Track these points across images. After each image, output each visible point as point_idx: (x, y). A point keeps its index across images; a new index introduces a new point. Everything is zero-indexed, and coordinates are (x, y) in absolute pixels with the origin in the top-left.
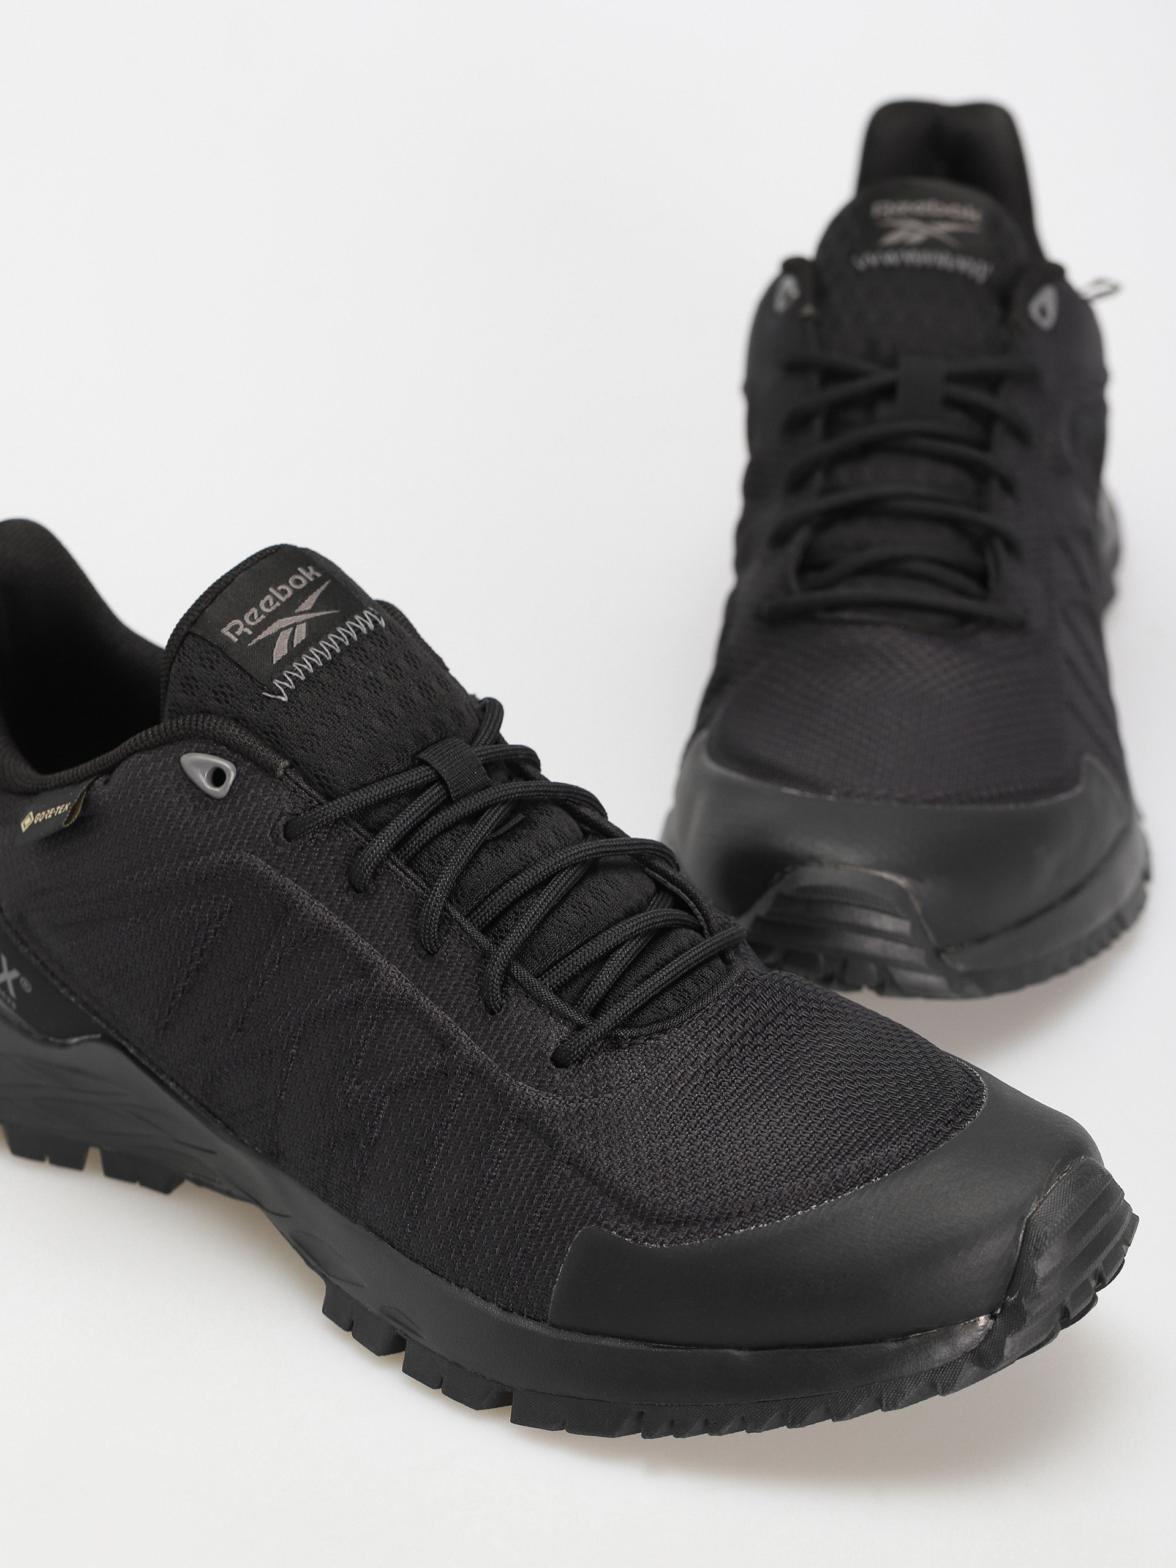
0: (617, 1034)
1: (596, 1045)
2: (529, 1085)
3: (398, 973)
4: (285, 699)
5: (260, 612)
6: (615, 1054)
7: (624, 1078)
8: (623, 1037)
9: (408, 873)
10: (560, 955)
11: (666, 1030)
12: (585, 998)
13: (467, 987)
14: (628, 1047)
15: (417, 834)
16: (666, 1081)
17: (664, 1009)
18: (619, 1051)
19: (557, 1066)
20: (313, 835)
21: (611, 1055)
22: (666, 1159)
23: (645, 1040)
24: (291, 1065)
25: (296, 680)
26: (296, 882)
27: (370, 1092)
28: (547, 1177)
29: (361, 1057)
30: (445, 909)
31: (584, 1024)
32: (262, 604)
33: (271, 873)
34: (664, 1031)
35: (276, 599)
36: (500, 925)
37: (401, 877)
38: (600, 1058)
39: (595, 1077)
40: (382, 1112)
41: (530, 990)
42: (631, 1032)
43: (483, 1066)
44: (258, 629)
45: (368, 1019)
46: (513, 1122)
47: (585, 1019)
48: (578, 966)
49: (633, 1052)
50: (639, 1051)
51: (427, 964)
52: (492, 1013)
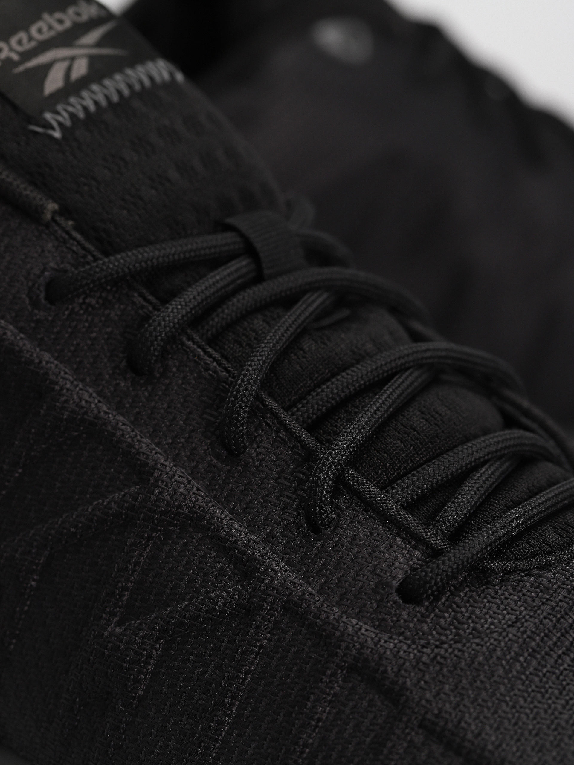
0: (486, 566)
1: (456, 578)
2: (365, 623)
3: (187, 479)
4: (57, 134)
5: (30, 38)
6: (483, 591)
7: (496, 621)
8: (493, 570)
9: (209, 352)
10: (405, 468)
11: (551, 566)
12: (439, 521)
13: (281, 498)
14: (499, 583)
15: (220, 310)
16: (555, 626)
17: (544, 542)
18: (488, 588)
19: (406, 601)
20: (84, 299)
21: (477, 592)
22: (558, 724)
23: (523, 577)
24: (28, 603)
25: (73, 116)
26: (57, 358)
27: (137, 635)
28: (389, 744)
29: (127, 589)
30: (258, 398)
31: (443, 549)
32: (34, 30)
33: (24, 345)
34: (547, 566)
35: (50, 28)
36: (327, 427)
37: (199, 356)
38: (462, 594)
39: (455, 618)
40: (152, 661)
41: (371, 501)
42: (505, 564)
43: (301, 598)
44: (26, 56)
45: (143, 537)
46: (342, 672)
47: (444, 542)
48: (430, 481)
49: (507, 590)
50: (514, 590)
51: (228, 467)
52: (317, 530)
